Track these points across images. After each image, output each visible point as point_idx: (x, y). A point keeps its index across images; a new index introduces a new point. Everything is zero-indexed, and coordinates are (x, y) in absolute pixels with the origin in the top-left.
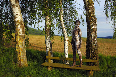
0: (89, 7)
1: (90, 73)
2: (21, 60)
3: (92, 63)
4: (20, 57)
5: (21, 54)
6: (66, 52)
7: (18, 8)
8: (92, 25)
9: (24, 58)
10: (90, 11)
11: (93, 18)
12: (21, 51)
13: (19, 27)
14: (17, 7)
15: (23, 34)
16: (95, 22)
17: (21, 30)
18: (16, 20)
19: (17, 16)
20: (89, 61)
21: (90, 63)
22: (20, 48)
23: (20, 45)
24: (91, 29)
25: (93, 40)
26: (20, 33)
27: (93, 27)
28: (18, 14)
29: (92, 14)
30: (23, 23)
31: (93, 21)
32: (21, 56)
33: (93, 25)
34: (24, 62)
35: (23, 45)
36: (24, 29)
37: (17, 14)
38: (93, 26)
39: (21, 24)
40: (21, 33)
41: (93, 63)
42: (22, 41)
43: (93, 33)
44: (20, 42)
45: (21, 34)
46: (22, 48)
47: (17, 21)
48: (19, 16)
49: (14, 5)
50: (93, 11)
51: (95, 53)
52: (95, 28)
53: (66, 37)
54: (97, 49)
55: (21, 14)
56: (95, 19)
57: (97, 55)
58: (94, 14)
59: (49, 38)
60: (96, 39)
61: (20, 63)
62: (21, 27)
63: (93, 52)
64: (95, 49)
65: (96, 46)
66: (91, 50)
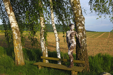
0: (74, 8)
2: (18, 60)
3: (80, 63)
4: (17, 57)
5: (18, 54)
6: (58, 53)
7: (13, 17)
8: (78, 25)
9: (21, 58)
10: (75, 12)
11: (79, 18)
12: (17, 52)
13: (14, 32)
14: (11, 15)
15: (19, 38)
16: (81, 22)
17: (16, 34)
18: (12, 26)
19: (12, 24)
20: (78, 61)
22: (17, 50)
23: (16, 47)
24: (78, 30)
25: (81, 40)
26: (16, 37)
28: (13, 21)
29: (77, 15)
30: (18, 29)
31: (79, 22)
32: (18, 56)
33: (79, 25)
34: (21, 61)
35: (19, 47)
36: (19, 33)
38: (80, 27)
39: (16, 30)
40: (17, 37)
42: (18, 43)
43: (80, 33)
44: (16, 44)
48: (14, 23)
49: (9, 14)
50: (78, 11)
51: (83, 54)
52: (82, 28)
53: (57, 38)
54: (84, 50)
55: (16, 21)
56: (81, 19)
57: (84, 56)
58: (80, 14)
59: (43, 40)
60: (83, 40)
61: (17, 62)
62: (16, 32)
63: (81, 53)
64: (82, 50)
65: (83, 47)
66: (79, 50)
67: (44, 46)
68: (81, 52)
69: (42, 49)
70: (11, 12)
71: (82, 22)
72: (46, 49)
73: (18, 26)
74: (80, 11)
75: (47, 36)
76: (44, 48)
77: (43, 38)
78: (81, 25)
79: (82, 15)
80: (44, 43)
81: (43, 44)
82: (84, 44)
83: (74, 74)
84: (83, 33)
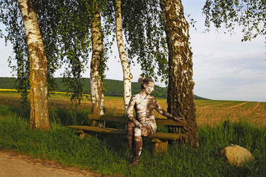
1: (157, 145)
2: (36, 117)
4: (34, 110)
5: (37, 105)
7: (33, 22)
8: (173, 38)
9: (42, 114)
10: (167, 9)
11: (175, 23)
12: (36, 100)
14: (30, 18)
15: (42, 69)
16: (180, 32)
17: (37, 60)
18: (29, 42)
19: (31, 36)
22: (36, 94)
23: (35, 89)
24: (172, 49)
25: (179, 72)
26: (35, 66)
27: (177, 44)
28: (32, 31)
29: (172, 14)
30: (41, 49)
31: (176, 31)
32: (37, 110)
33: (176, 38)
34: (42, 121)
35: (42, 89)
36: (43, 59)
37: (30, 33)
38: (177, 42)
39: (37, 49)
40: (38, 66)
41: (178, 127)
42: (39, 81)
43: (177, 57)
44: (35, 82)
45: (37, 69)
46: (39, 94)
47: (31, 44)
48: (34, 36)
49: (25, 16)
50: (173, 8)
51: (182, 105)
52: (183, 44)
53: (125, 72)
54: (186, 95)
55: (39, 32)
56: (180, 25)
57: (187, 109)
58: (178, 14)
59: (96, 77)
60: (185, 72)
61: (34, 122)
62: (38, 55)
63: (178, 102)
64: (182, 95)
65: (184, 88)
66: (173, 96)
67: (97, 90)
69: (93, 98)
70: (29, 11)
71: (183, 31)
72: (100, 98)
73: (41, 43)
74: (178, 8)
75: (106, 68)
76: (97, 96)
78: (179, 38)
79: (184, 17)
80: (97, 84)
81: (96, 87)
82: (186, 81)
83: (158, 147)
84: (185, 55)
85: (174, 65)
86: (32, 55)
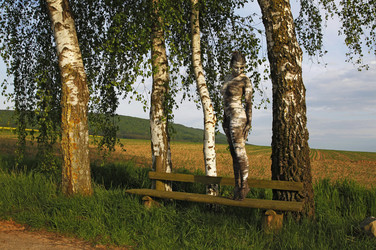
0: (273, 14)
2: (73, 176)
3: (286, 191)
4: (70, 166)
5: (74, 157)
6: (208, 159)
7: (70, 32)
8: (283, 69)
9: (81, 172)
10: (276, 27)
11: (286, 47)
12: (73, 151)
13: (69, 84)
14: (66, 28)
15: (82, 104)
16: (294, 61)
17: (75, 90)
18: (64, 63)
19: (66, 54)
20: (281, 185)
21: (282, 191)
22: (72, 142)
23: (71, 134)
24: (282, 83)
25: (291, 116)
26: (72, 99)
27: (289, 76)
28: (70, 47)
29: (283, 35)
30: (82, 74)
31: (288, 58)
32: (74, 165)
33: (288, 69)
34: (82, 182)
35: (81, 133)
36: (83, 89)
37: (66, 49)
38: (289, 74)
39: (76, 74)
40: (76, 99)
41: (291, 192)
42: (77, 121)
43: (288, 94)
44: (72, 123)
45: (74, 103)
46: (77, 142)
47: (66, 66)
48: (72, 54)
49: (59, 24)
50: (284, 27)
51: (296, 161)
52: (296, 78)
53: (208, 113)
54: (302, 148)
55: (78, 49)
56: (294, 50)
57: (302, 167)
58: (290, 36)
59: (160, 118)
60: (299, 115)
61: (70, 183)
62: (76, 82)
63: (290, 157)
64: (296, 148)
65: (298, 137)
66: (283, 148)
67: (161, 137)
68: (292, 155)
69: (155, 149)
70: (65, 17)
71: (297, 60)
72: (166, 148)
73: (81, 64)
74: (290, 27)
75: (174, 106)
76: (162, 145)
77: (160, 113)
78: (292, 69)
80: (162, 128)
81: (160, 132)
82: (301, 129)
83: (272, 221)
84: (298, 93)
85: (284, 105)
86: (68, 83)
